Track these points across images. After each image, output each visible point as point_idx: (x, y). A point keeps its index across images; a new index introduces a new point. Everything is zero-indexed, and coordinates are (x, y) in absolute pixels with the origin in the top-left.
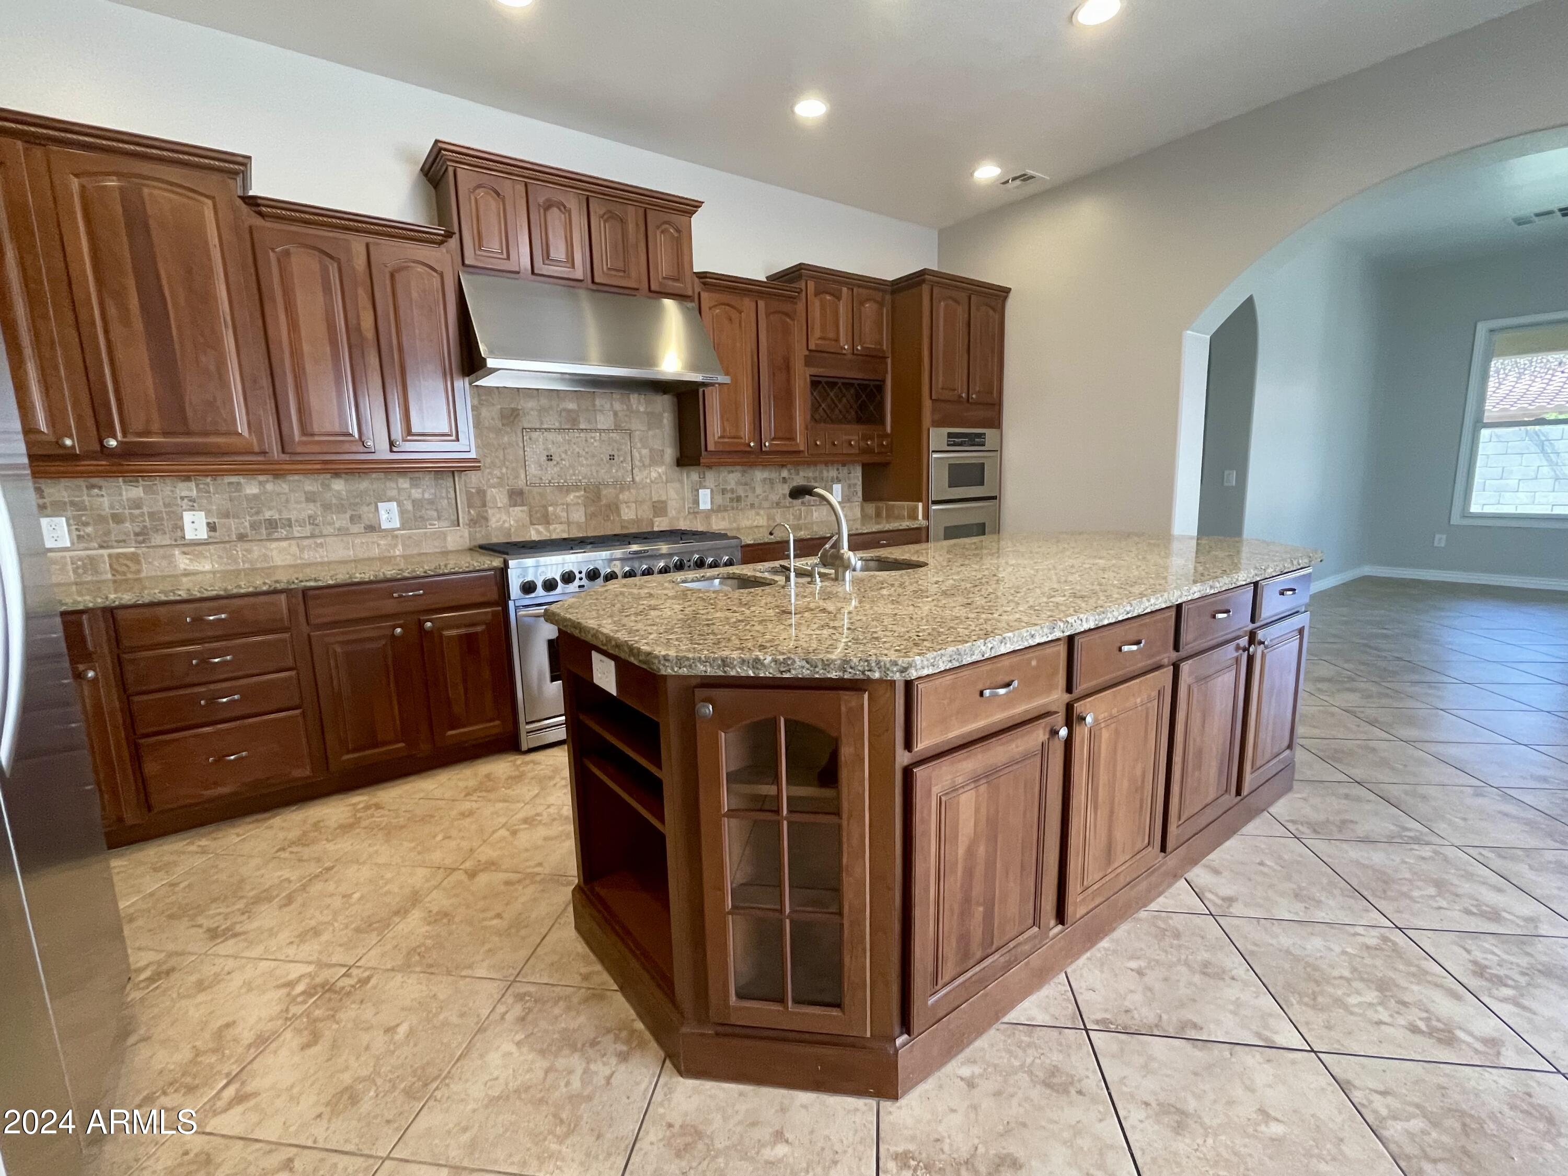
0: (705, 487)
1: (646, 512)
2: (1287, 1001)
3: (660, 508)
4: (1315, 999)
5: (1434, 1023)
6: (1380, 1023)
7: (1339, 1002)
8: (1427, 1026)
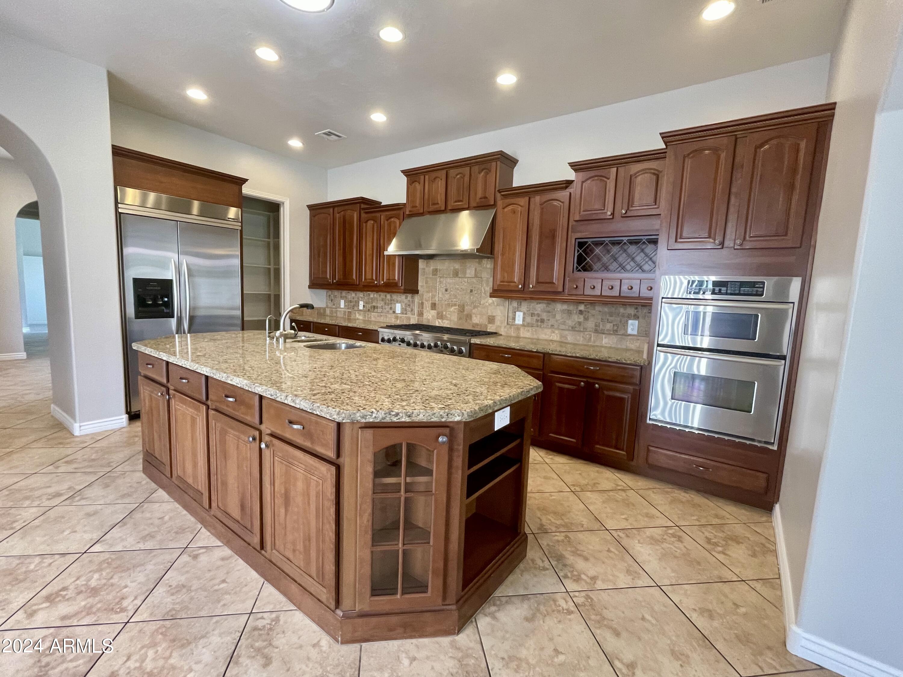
0: (520, 311)
1: (484, 321)
2: (114, 554)
3: (491, 320)
4: (108, 563)
5: (60, 598)
6: (78, 579)
7: (100, 570)
8: (61, 595)
